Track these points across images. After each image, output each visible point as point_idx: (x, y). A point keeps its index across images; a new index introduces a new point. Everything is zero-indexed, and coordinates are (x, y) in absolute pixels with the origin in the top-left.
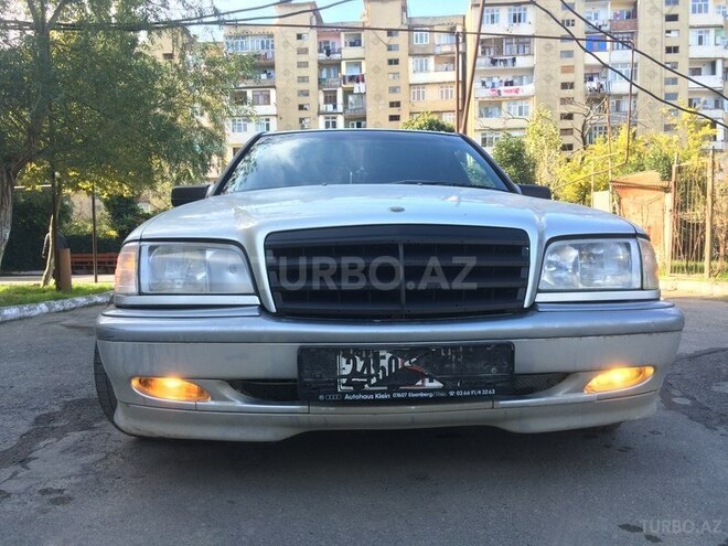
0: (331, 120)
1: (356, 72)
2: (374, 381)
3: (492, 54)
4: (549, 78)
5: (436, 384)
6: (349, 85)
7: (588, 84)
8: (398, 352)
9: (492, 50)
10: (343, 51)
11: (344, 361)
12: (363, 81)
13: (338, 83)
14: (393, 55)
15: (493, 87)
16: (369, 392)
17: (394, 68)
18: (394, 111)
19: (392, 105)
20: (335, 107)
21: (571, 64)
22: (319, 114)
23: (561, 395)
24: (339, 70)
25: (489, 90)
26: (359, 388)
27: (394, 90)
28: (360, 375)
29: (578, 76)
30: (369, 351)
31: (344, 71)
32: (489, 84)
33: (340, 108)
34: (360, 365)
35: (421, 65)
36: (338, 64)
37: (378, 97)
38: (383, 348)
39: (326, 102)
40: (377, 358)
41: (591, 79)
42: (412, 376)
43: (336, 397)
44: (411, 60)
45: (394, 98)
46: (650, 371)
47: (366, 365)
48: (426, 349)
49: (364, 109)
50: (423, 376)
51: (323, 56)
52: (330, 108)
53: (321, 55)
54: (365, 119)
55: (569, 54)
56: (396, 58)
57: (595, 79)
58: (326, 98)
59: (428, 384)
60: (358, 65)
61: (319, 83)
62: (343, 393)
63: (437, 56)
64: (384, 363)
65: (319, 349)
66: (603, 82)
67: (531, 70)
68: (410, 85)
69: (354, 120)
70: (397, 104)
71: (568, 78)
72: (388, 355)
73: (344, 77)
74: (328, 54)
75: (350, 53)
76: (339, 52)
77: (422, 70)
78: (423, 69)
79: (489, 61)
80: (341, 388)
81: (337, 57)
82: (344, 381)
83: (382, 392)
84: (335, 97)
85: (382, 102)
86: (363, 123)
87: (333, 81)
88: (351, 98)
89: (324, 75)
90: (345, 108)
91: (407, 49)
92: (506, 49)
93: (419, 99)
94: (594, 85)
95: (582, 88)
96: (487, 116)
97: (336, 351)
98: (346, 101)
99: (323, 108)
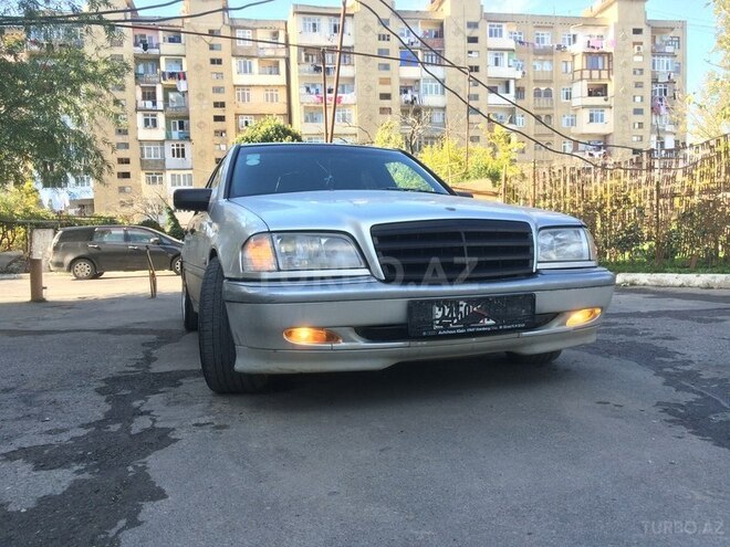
0: (150, 118)
1: (175, 69)
2: (455, 321)
3: (315, 62)
4: (369, 88)
5: (491, 322)
6: (171, 82)
7: (404, 95)
8: (471, 301)
9: (315, 58)
10: (161, 46)
11: (437, 309)
12: (185, 79)
13: (157, 80)
14: (216, 55)
15: (317, 93)
16: (452, 329)
17: (217, 68)
18: (219, 112)
19: (216, 105)
20: (154, 104)
21: (387, 76)
22: (137, 110)
23: (554, 327)
24: (158, 66)
25: (314, 96)
26: (446, 326)
27: (218, 90)
28: (447, 318)
29: (394, 89)
30: (452, 302)
31: (163, 67)
32: (313, 90)
33: (160, 105)
34: (447, 311)
35: (245, 66)
36: (156, 60)
37: (201, 96)
38: (462, 299)
39: (144, 98)
40: (458, 306)
41: (406, 92)
42: (478, 317)
43: (433, 333)
44: (234, 60)
45: (219, 98)
46: (598, 311)
47: (451, 311)
48: (487, 298)
49: (186, 107)
50: (483, 317)
51: (139, 50)
52: (149, 104)
53: (138, 48)
54: (188, 118)
55: (386, 67)
56: (219, 57)
57: (409, 91)
58: (144, 94)
59: (487, 322)
60: (179, 62)
61: (136, 78)
62: (438, 330)
63: (261, 59)
64: (462, 309)
65: (422, 302)
66: (416, 95)
67: (353, 79)
68: (235, 86)
69: (177, 118)
70: (222, 105)
71: (386, 89)
72: (465, 304)
73: (164, 73)
74: (145, 48)
75: (168, 49)
76: (158, 46)
77: (245, 72)
78: (247, 70)
79: (312, 68)
80: (436, 327)
81: (156, 52)
82: (438, 322)
83: (461, 328)
84: (154, 93)
85: (205, 102)
86: (186, 122)
87: (150, 76)
88: (172, 96)
89: (141, 70)
90: (166, 105)
91: (230, 49)
92: (329, 57)
93: (244, 101)
94: (409, 98)
95: (398, 100)
96: (312, 121)
97: (432, 302)
98: (166, 99)
99: (141, 104)
